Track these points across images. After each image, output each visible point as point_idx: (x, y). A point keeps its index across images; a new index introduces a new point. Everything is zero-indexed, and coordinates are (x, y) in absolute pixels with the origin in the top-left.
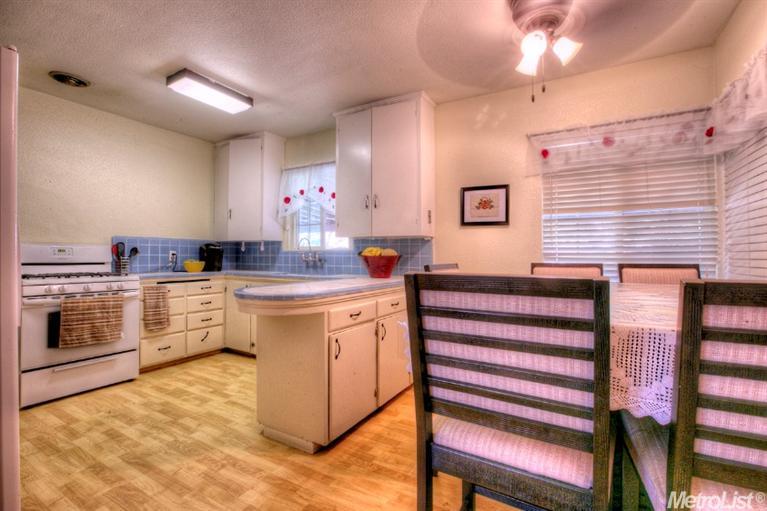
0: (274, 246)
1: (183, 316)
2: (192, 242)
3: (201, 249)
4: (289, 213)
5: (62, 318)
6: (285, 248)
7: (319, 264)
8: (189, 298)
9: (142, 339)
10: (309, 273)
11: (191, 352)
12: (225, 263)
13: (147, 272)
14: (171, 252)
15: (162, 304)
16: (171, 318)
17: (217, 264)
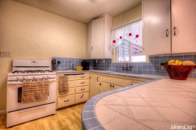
0: (108, 61)
1: (74, 88)
2: (79, 60)
3: (82, 62)
4: (115, 47)
5: (23, 90)
6: (113, 62)
7: (129, 69)
8: (76, 81)
9: (58, 97)
10: (124, 73)
11: (77, 102)
12: (90, 67)
13: (64, 70)
14: (72, 63)
15: (65, 84)
16: (69, 89)
17: (87, 68)
